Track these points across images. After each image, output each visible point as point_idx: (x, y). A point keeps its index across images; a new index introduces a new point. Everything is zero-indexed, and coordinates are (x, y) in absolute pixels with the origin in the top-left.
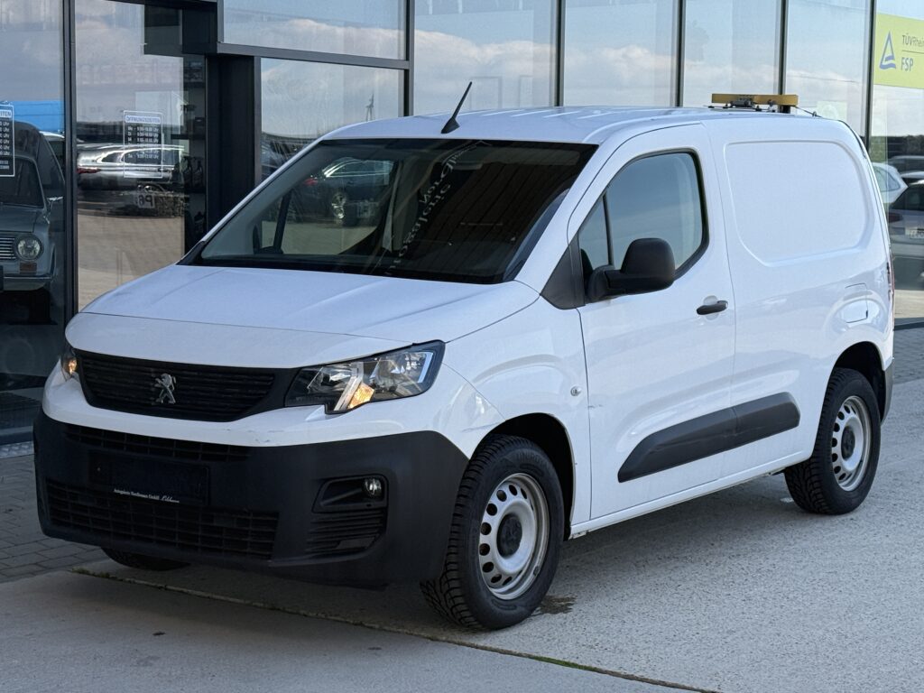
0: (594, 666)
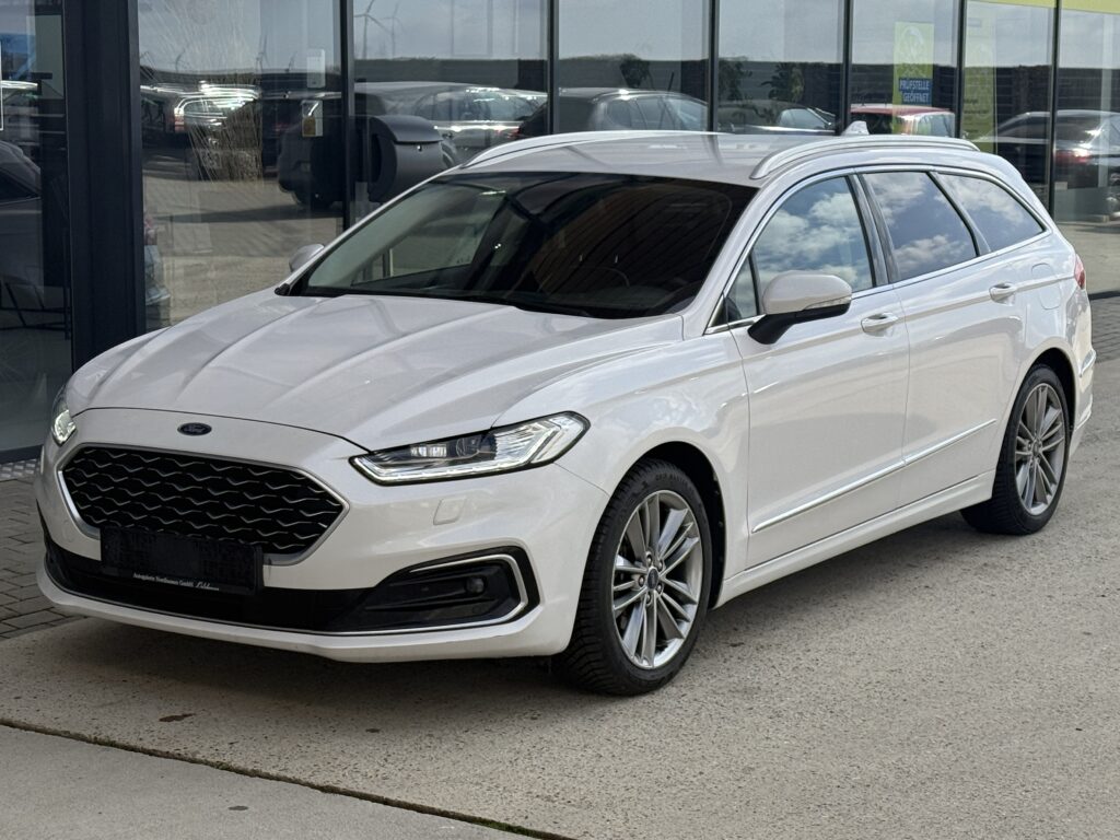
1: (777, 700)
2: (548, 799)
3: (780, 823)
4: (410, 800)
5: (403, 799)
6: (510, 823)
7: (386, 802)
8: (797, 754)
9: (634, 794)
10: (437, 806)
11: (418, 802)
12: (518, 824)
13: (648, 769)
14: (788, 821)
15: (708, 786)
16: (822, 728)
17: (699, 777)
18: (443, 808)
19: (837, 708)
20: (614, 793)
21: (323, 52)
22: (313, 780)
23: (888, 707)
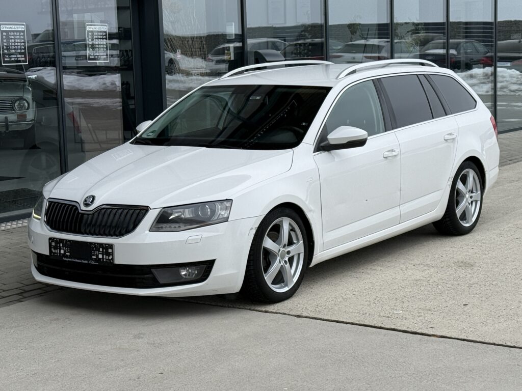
0: (393, 327)
1: (468, 281)
2: (388, 317)
3: (485, 322)
4: (333, 319)
5: (330, 318)
6: (377, 325)
7: (323, 320)
8: (484, 299)
9: (422, 314)
10: (345, 320)
11: (337, 320)
12: (380, 325)
13: (424, 306)
14: (488, 321)
15: (452, 311)
16: (490, 290)
17: (447, 308)
18: (347, 321)
19: (494, 283)
20: (414, 314)
21: (233, 23)
22: (291, 313)
23: (516, 282)
